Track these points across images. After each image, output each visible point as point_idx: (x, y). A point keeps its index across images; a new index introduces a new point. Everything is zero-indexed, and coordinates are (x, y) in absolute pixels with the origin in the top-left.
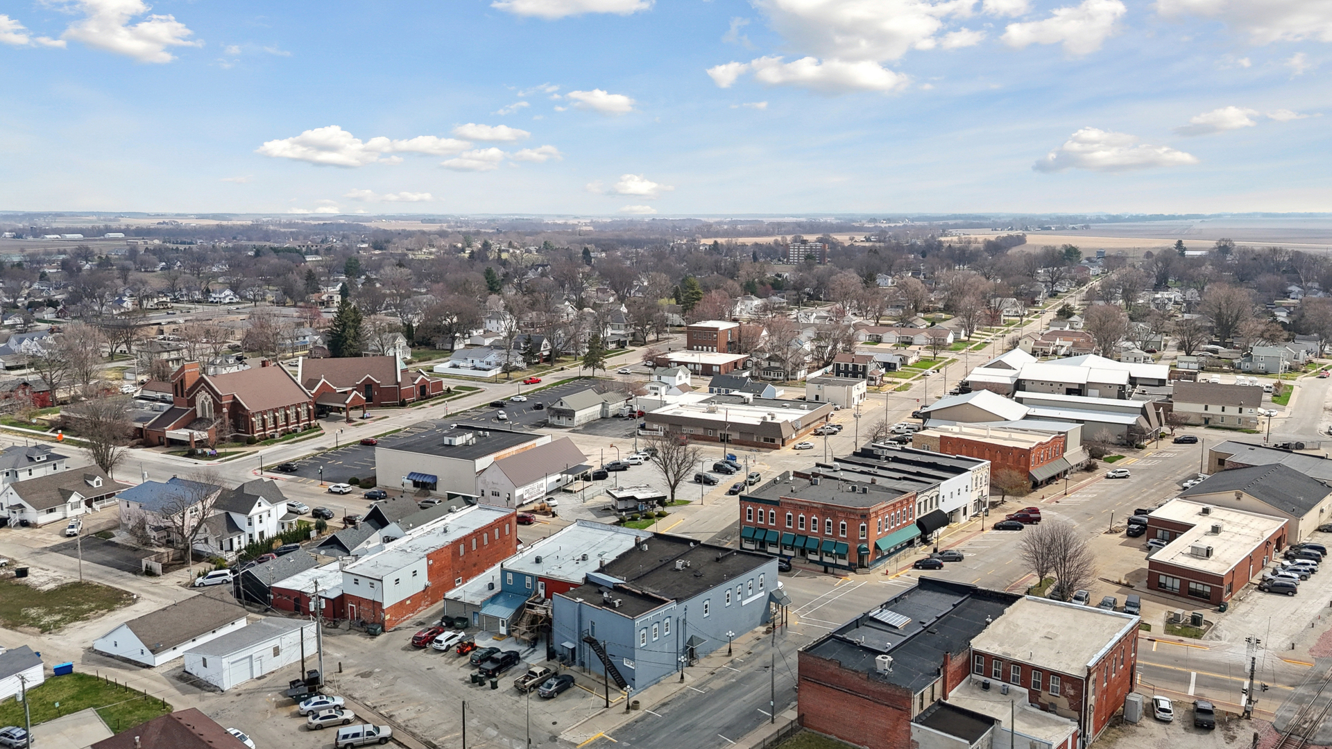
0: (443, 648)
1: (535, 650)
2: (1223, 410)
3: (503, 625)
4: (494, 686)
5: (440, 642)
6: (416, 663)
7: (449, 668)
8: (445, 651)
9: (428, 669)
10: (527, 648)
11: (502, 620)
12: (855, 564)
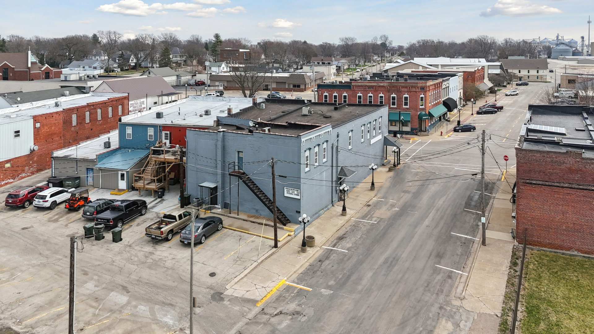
0: (47, 205)
1: (163, 200)
2: (529, 72)
3: (122, 179)
4: (117, 238)
5: (43, 197)
7: (53, 225)
8: (50, 208)
9: (23, 229)
10: (153, 199)
11: (120, 173)
12: (416, 129)
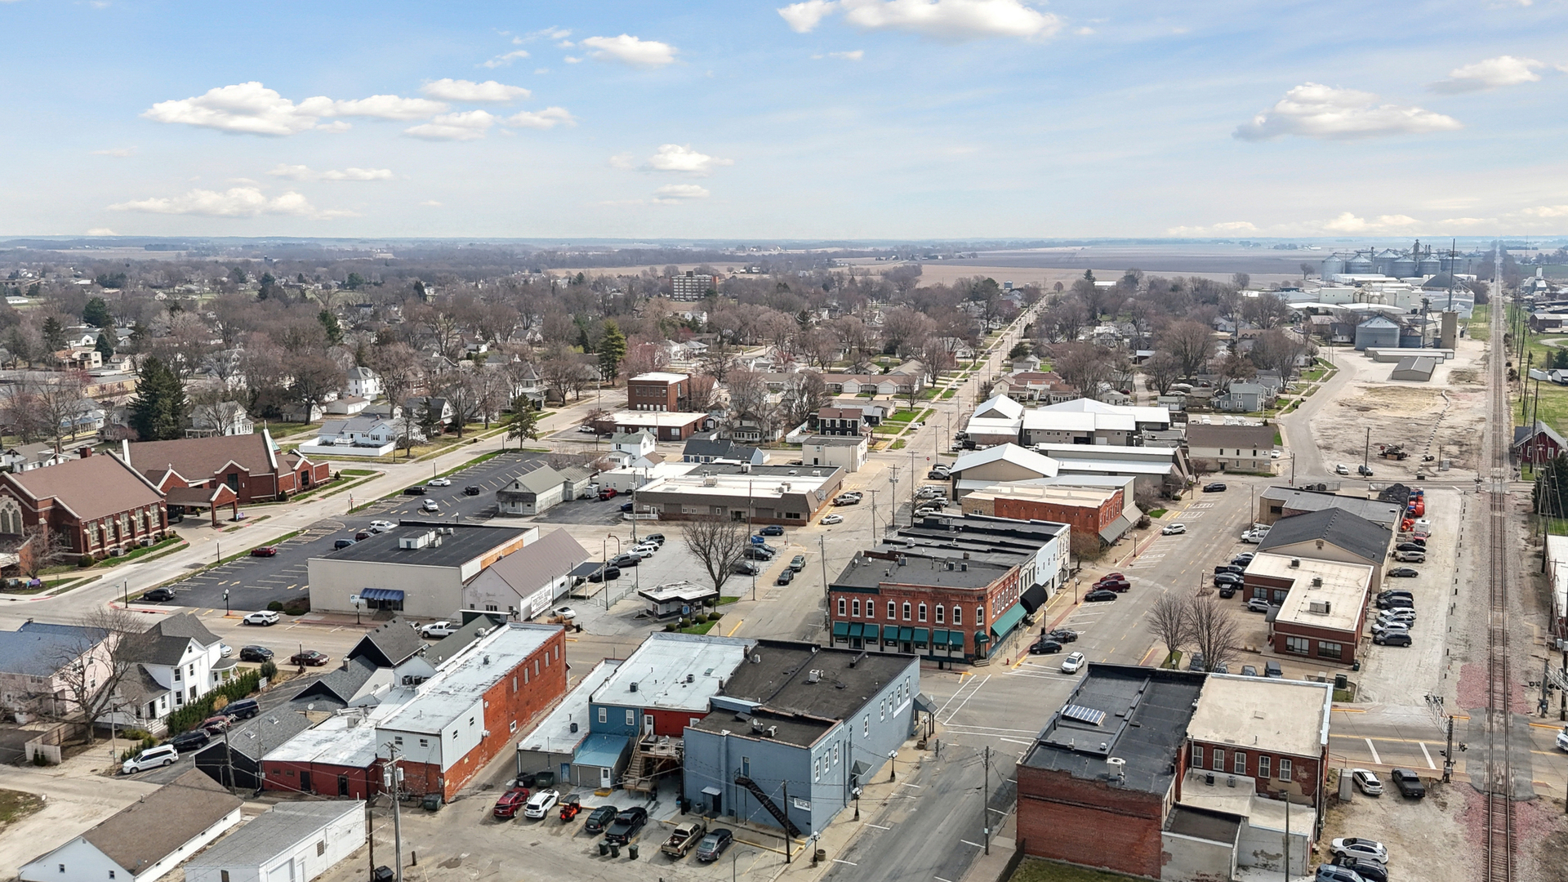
0: (541, 815)
1: (657, 804)
2: (1238, 454)
3: (606, 776)
4: (633, 855)
5: (535, 807)
6: (512, 839)
7: (560, 841)
8: (543, 818)
9: (533, 845)
10: (646, 802)
11: (602, 769)
12: (972, 656)
